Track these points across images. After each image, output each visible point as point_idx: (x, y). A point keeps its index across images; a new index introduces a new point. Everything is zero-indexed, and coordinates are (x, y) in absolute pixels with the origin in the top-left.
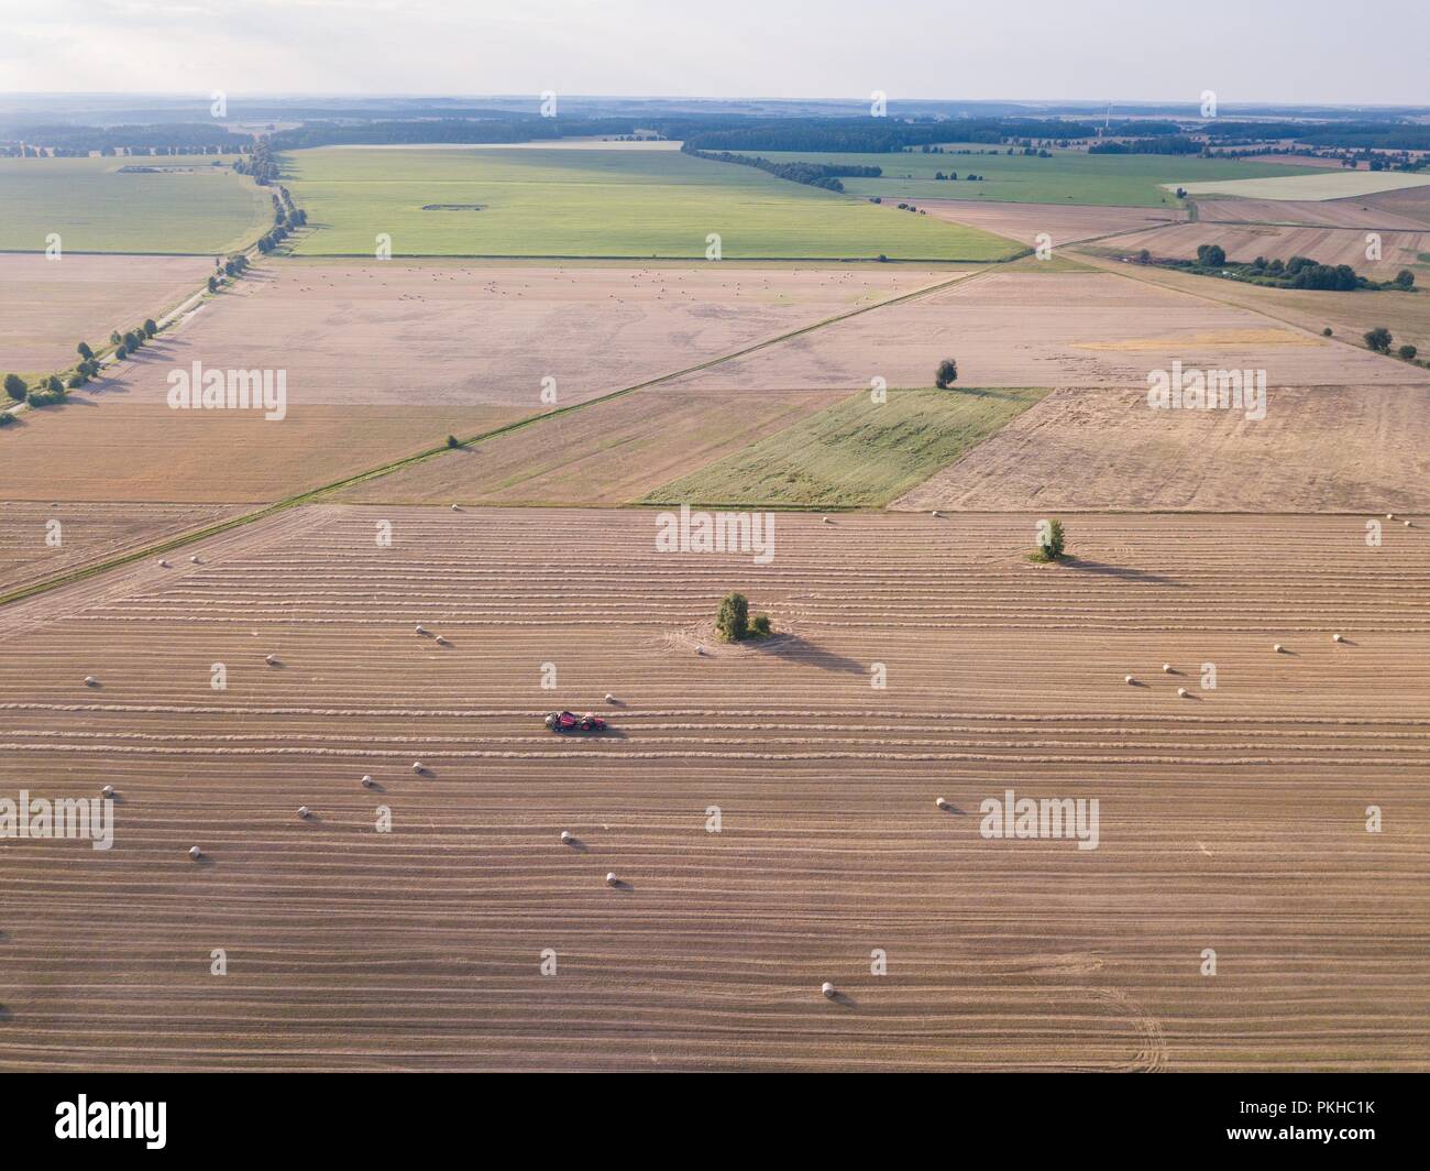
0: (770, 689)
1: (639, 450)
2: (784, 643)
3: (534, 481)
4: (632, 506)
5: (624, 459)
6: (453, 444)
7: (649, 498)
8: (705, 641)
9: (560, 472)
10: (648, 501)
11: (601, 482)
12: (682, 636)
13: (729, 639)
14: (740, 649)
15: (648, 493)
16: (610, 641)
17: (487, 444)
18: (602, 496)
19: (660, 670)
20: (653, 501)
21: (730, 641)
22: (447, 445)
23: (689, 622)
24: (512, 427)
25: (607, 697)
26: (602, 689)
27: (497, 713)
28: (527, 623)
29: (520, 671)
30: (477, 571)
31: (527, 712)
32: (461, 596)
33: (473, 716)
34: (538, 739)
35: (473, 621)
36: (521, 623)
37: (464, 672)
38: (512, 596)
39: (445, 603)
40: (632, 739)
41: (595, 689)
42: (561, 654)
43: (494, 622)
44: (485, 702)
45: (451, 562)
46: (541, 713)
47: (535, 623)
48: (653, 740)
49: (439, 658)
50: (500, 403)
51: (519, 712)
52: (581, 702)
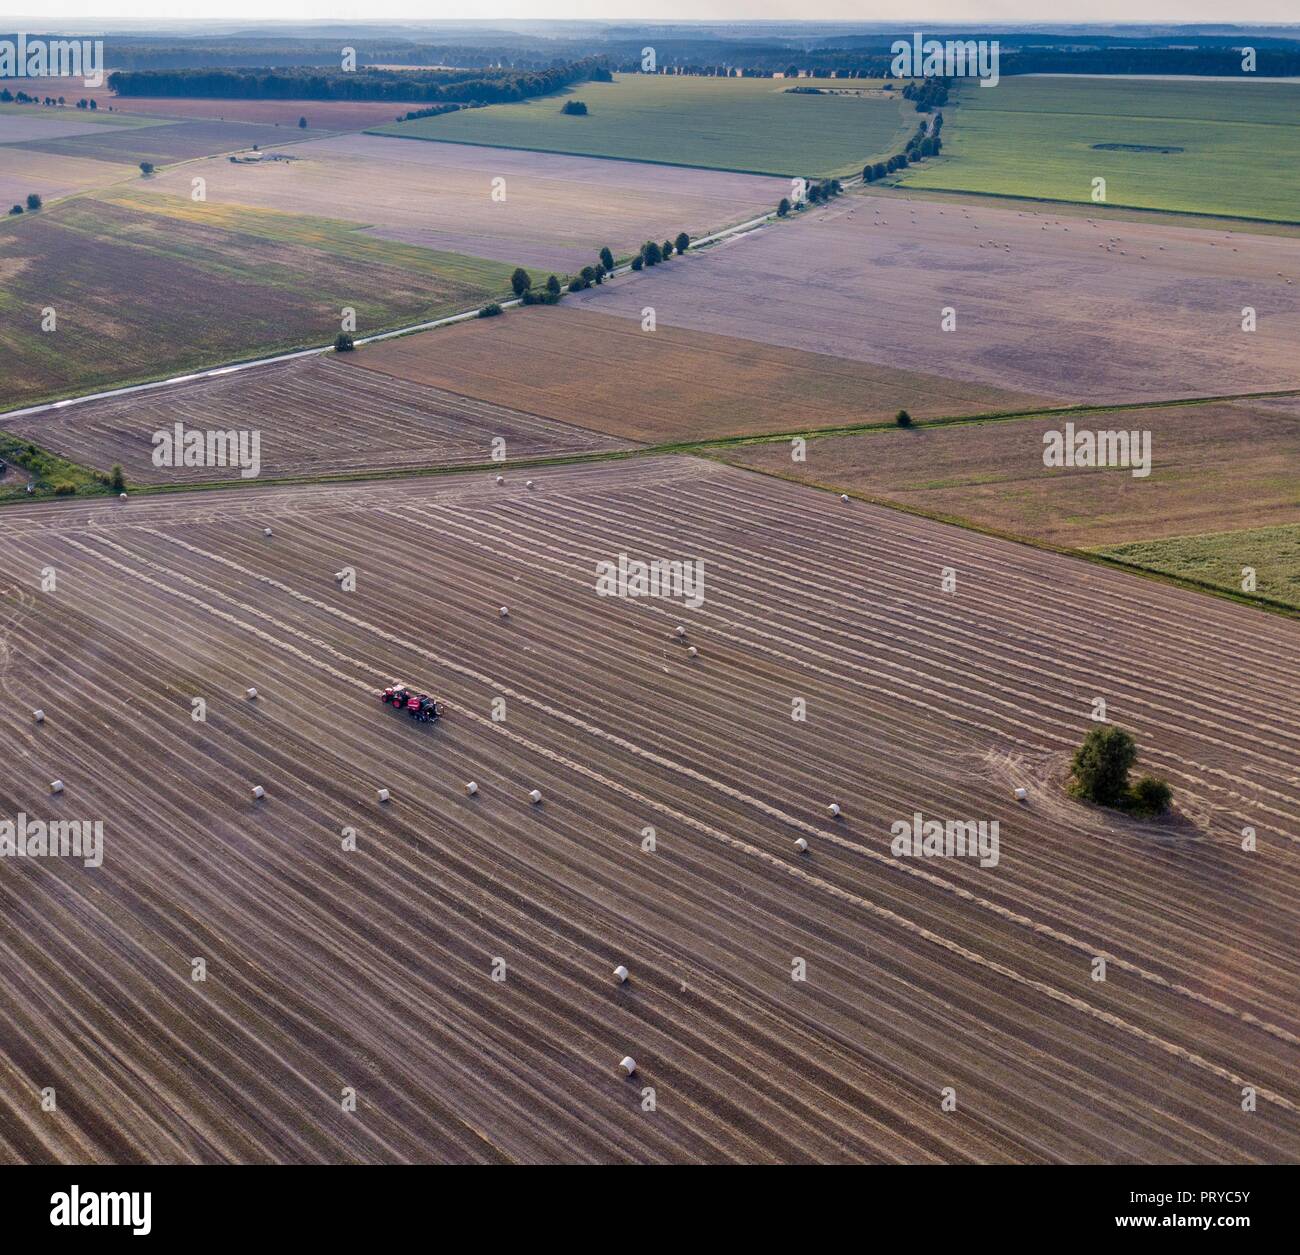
0: (1094, 899)
1: (1160, 483)
2: (1179, 839)
3: (973, 490)
4: (1087, 557)
5: (1127, 490)
6: (904, 422)
7: (1123, 551)
8: (1044, 784)
9: (1016, 487)
10: (1115, 557)
11: (1065, 513)
12: (1013, 765)
13: (1083, 796)
14: (1091, 819)
15: (1124, 544)
16: (901, 731)
17: (945, 432)
18: (1051, 532)
19: (940, 800)
20: (1126, 558)
21: (1082, 799)
22: (895, 421)
23: (1041, 747)
24: (997, 417)
25: (832, 806)
26: (838, 793)
27: (680, 768)
28: (813, 667)
29: (753, 726)
30: (806, 582)
31: (716, 784)
32: (763, 607)
33: (649, 760)
34: (700, 825)
35: (749, 643)
36: (805, 664)
37: (687, 701)
38: (823, 627)
39: (736, 610)
40: (818, 881)
41: (828, 789)
42: (822, 723)
43: (775, 652)
44: (678, 748)
45: (784, 563)
46: (731, 791)
47: (822, 670)
48: (847, 895)
49: (675, 672)
50: (1006, 385)
51: (705, 779)
52: (796, 799)
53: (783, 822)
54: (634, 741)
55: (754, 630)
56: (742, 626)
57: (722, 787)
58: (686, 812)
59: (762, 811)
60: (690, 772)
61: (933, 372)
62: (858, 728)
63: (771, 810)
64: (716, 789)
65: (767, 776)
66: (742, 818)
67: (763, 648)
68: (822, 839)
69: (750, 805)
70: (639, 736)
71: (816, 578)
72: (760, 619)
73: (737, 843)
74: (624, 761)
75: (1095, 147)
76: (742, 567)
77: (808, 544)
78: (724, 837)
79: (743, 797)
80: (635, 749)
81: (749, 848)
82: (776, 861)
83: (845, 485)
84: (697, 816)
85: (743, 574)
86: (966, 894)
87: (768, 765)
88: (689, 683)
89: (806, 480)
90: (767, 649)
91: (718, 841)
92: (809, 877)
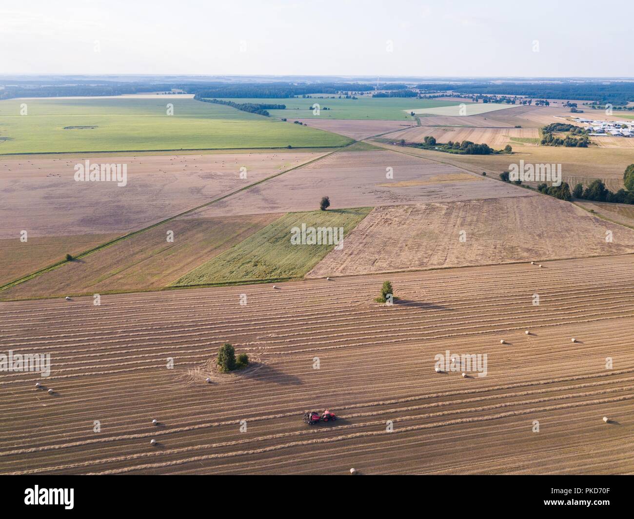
0: (250, 402)
1: (174, 254)
2: (257, 369)
3: (115, 277)
4: (170, 288)
5: (165, 260)
6: (70, 258)
7: (179, 282)
8: (212, 373)
9: (129, 270)
10: (178, 285)
11: (153, 275)
12: (198, 371)
13: (225, 371)
14: (232, 377)
15: (178, 279)
16: (156, 380)
17: (89, 257)
18: (152, 283)
19: (186, 397)
20: (181, 284)
21: (226, 372)
22: (66, 259)
23: (202, 361)
24: (104, 246)
25: (154, 421)
26: (151, 415)
27: (83, 443)
28: (106, 372)
29: (100, 408)
30: (77, 339)
31: (103, 440)
32: (67, 357)
33: (67, 447)
34: (109, 460)
35: (72, 375)
36: (102, 373)
37: (64, 413)
38: (98, 354)
39: (57, 364)
40: (169, 451)
41: (146, 416)
42: (126, 392)
43: (87, 374)
44: (76, 435)
45: (62, 335)
46: (112, 439)
47: (110, 372)
48: (182, 450)
49: (49, 404)
50: (98, 232)
51: (98, 440)
52: (138, 427)
53: (140, 438)
54: (53, 443)
55: (71, 369)
56: (64, 370)
57: (106, 439)
58: (99, 458)
59: (129, 439)
60: (89, 441)
61: (66, 234)
62: (140, 387)
63: (132, 436)
64: (105, 441)
65: (121, 424)
66: (123, 446)
67: (80, 374)
68: (158, 435)
69: (123, 439)
70: (54, 440)
71: (80, 336)
72: (70, 363)
73: (129, 457)
74: (56, 454)
75: (65, 128)
76: (44, 344)
77: (66, 323)
78: (122, 458)
79: (117, 438)
80: (57, 447)
81: (135, 456)
82: (149, 454)
83: (63, 293)
84: (106, 457)
85: (48, 347)
86: (216, 424)
87: (118, 420)
88: (59, 405)
89: (45, 296)
90: (82, 374)
91: (121, 461)
92: (165, 452)
